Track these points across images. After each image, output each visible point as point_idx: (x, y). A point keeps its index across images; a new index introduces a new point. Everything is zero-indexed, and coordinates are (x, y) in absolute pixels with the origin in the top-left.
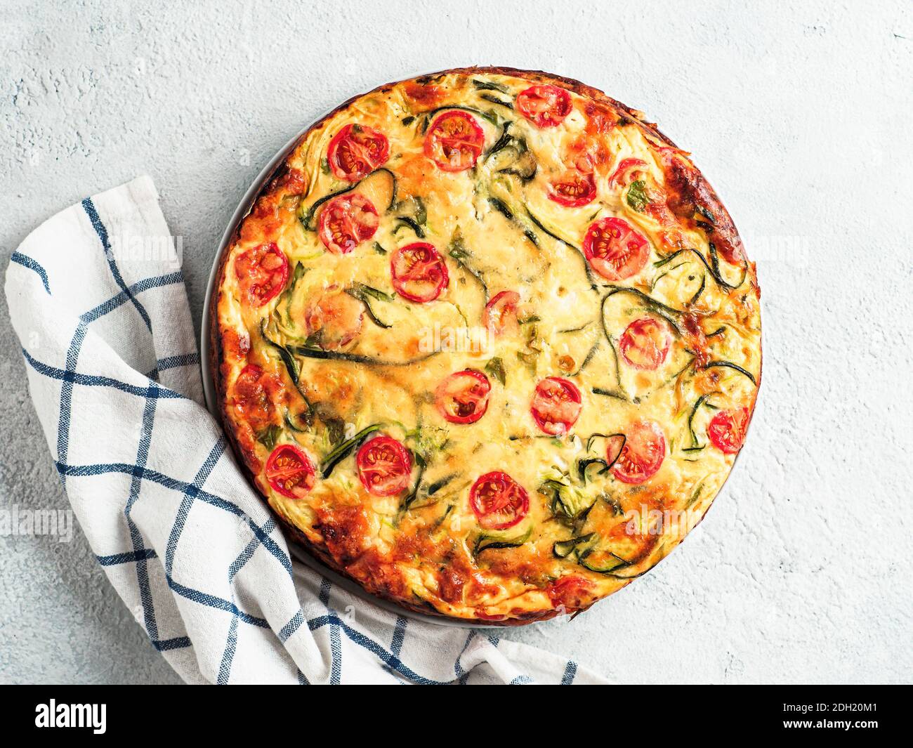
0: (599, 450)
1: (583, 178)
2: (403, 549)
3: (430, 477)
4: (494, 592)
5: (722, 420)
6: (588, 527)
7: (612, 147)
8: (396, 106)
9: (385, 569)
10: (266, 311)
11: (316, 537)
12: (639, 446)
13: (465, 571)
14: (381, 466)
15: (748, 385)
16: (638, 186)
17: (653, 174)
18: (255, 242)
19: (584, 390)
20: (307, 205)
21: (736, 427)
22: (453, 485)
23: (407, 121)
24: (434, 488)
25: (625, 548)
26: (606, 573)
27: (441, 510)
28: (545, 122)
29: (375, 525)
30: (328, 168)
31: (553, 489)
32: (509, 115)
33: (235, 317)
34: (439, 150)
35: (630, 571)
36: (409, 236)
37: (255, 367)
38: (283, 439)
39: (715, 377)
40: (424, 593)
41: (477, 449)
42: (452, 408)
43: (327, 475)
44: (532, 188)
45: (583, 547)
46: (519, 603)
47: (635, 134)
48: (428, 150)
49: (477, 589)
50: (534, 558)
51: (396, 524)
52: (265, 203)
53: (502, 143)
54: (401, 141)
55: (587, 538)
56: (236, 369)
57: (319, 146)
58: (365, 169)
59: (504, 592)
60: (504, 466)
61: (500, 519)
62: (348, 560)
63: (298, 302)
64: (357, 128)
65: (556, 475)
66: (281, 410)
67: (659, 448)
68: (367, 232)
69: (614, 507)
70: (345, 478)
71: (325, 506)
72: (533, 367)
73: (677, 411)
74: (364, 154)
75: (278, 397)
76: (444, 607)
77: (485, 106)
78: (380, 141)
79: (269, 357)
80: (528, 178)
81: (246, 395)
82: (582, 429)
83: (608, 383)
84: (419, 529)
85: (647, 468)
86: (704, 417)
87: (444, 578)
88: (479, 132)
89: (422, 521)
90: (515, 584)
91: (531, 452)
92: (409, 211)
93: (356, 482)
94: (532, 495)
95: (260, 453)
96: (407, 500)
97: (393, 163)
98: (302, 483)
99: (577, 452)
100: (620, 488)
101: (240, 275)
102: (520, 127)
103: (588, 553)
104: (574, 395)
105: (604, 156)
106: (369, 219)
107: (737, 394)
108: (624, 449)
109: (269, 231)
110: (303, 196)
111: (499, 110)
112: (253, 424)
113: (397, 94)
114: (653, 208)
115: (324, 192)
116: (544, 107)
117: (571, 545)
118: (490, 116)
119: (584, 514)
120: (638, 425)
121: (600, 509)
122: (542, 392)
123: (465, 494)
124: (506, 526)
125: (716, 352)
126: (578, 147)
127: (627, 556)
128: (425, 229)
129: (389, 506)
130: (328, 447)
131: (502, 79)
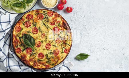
0: (52, 51)
1: (53, 22)
2: (30, 60)
3: (34, 53)
4: (39, 66)
5: (66, 50)
6: (50, 60)
7: (57, 19)
8: (34, 12)
9: (28, 62)
10: (18, 33)
11: (21, 58)
12: (57, 52)
13: (37, 63)
14: (29, 51)
15: (69, 46)
16: (59, 24)
17: (61, 22)
18: (18, 26)
19: (51, 45)
20: (24, 22)
21: (67, 51)
22: (36, 54)
23: (35, 14)
24: (34, 54)
25: (54, 62)
26: (52, 65)
27: (35, 56)
28: (50, 16)
29: (27, 57)
30: (26, 18)
31: (47, 55)
32: (46, 15)
33: (15, 33)
34: (38, 18)
35: (54, 65)
36: (34, 27)
37: (16, 39)
38: (18, 47)
39: (66, 45)
40: (32, 65)
41: (39, 50)
42: (37, 45)
43: (23, 51)
44: (48, 23)
45: (50, 62)
46: (42, 67)
47: (60, 18)
48: (37, 18)
49: (38, 65)
50: (44, 62)
51: (30, 57)
52: (19, 21)
53: (45, 18)
54: (35, 16)
55: (50, 61)
56: (14, 39)
57: (26, 16)
58: (30, 19)
59: (41, 66)
60: (42, 52)
61: (41, 58)
62: (24, 61)
63: (22, 32)
64: (30, 14)
65: (47, 54)
66: (18, 44)
67: (59, 52)
68: (30, 26)
69: (53, 58)
70: (25, 52)
71: (22, 55)
72: (46, 42)
73: (61, 48)
74: (30, 17)
75: (18, 42)
76: (34, 67)
77: (44, 13)
78: (32, 16)
79: (18, 38)
80: (48, 22)
81: (15, 42)
82: (51, 49)
83: (54, 44)
84: (32, 58)
85: (57, 54)
86: (64, 49)
87: (34, 64)
88: (43, 16)
89: (32, 57)
90: (42, 65)
91: (45, 51)
92: (35, 24)
93: (26, 52)
94: (45, 56)
95: (16, 48)
96: (31, 55)
97: (34, 19)
98: (20, 52)
99: (50, 51)
100: (54, 56)
101: (16, 29)
102: (48, 16)
103: (50, 63)
104: (50, 45)
105: (56, 20)
106: (30, 24)
107: (68, 47)
108: (55, 52)
109: (19, 24)
110: (23, 21)
111: (45, 14)
112: (15, 45)
113: (35, 11)
114: (61, 26)
115: (26, 21)
116: (50, 14)
117: (48, 61)
118: (44, 15)
119: (50, 58)
120: (57, 49)
121: (52, 58)
122: (47, 45)
123: (37, 55)
124: (41, 59)
125: (66, 42)
126: (53, 19)
127: (54, 63)
128: (36, 26)
129: (29, 55)
130: (23, 48)
131: (46, 11)
